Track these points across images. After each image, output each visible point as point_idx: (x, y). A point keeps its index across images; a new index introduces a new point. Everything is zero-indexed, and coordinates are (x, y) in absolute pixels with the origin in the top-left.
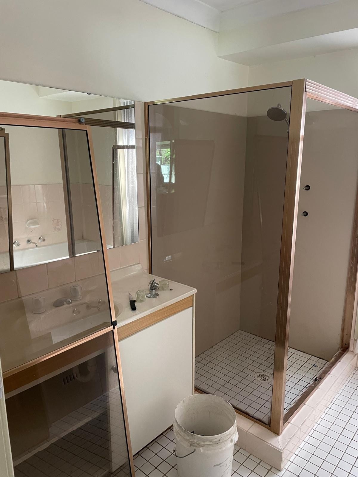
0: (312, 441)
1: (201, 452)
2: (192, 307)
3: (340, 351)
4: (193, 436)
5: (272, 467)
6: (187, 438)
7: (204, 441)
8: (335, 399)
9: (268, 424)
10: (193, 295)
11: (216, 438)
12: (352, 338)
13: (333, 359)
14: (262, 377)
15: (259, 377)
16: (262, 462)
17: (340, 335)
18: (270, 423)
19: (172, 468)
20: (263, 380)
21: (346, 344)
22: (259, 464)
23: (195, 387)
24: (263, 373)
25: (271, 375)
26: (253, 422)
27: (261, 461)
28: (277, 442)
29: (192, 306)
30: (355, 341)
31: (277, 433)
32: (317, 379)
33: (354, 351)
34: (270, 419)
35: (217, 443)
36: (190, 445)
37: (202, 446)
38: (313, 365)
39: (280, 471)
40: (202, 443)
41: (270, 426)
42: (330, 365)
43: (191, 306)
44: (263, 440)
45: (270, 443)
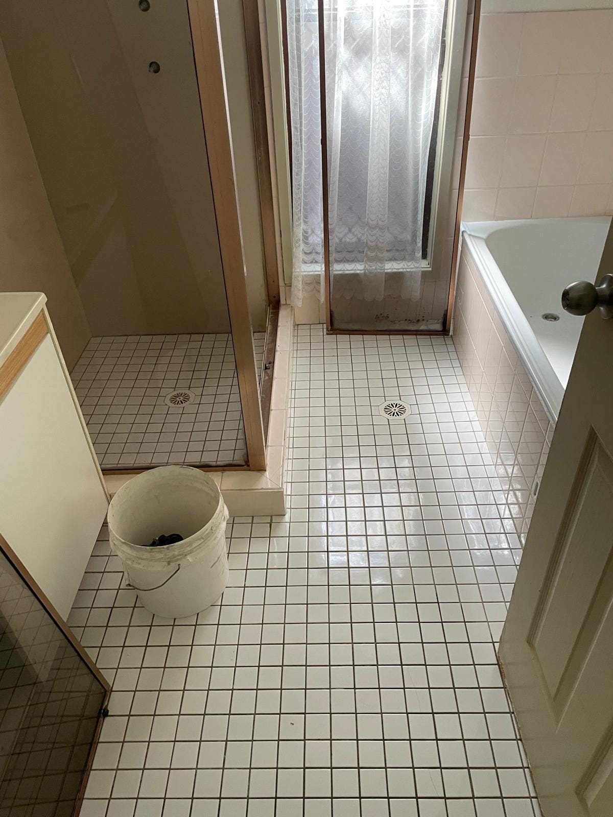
0: (298, 453)
1: (190, 562)
2: (49, 334)
3: (269, 311)
4: (170, 548)
5: (271, 516)
6: (160, 557)
8: (294, 383)
9: (244, 464)
10: (42, 310)
12: (281, 283)
13: (269, 328)
14: (178, 399)
15: (174, 400)
16: (255, 518)
17: (264, 286)
18: (247, 463)
19: (134, 609)
20: (182, 403)
21: (275, 297)
22: (252, 523)
23: (102, 470)
24: (176, 393)
25: (189, 390)
26: (220, 473)
27: (253, 517)
28: (267, 481)
29: (49, 331)
30: (287, 288)
31: (262, 469)
32: (267, 365)
33: (288, 303)
34: (246, 456)
35: (211, 534)
36: (167, 564)
37: (189, 552)
39: (284, 515)
40: (189, 549)
41: (248, 466)
42: (271, 338)
43: (47, 333)
44: (249, 490)
45: (260, 487)
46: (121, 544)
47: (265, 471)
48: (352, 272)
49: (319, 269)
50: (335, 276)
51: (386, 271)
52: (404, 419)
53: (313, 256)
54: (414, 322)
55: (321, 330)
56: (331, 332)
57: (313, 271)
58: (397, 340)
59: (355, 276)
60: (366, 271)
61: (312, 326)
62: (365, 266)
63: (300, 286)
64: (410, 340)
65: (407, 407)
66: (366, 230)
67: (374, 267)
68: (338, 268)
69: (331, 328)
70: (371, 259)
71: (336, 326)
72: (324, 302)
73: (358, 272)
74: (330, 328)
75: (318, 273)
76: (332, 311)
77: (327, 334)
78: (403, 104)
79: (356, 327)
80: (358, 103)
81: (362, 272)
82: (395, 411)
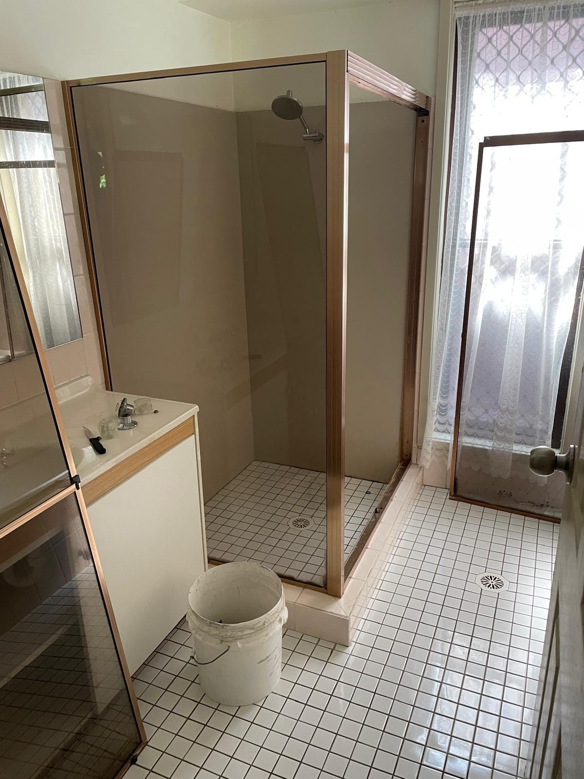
0: (381, 595)
1: (239, 648)
2: (194, 435)
3: (400, 466)
4: (225, 627)
5: (336, 644)
6: (215, 633)
7: (242, 629)
8: (402, 533)
9: (323, 586)
10: (194, 415)
11: (259, 622)
12: (414, 445)
13: (393, 480)
14: (299, 523)
15: (296, 523)
16: (321, 640)
17: (398, 445)
18: (325, 587)
19: (192, 683)
20: (301, 527)
21: (407, 455)
22: (317, 644)
23: (208, 558)
24: (300, 517)
25: (311, 518)
26: (301, 589)
27: (319, 639)
28: (339, 607)
29: (194, 433)
30: (419, 450)
31: (337, 595)
32: (378, 510)
33: (418, 463)
34: (325, 578)
35: (262, 628)
36: (219, 642)
37: (240, 638)
38: (366, 493)
39: (348, 647)
40: (240, 634)
41: (326, 589)
42: (391, 488)
44: (319, 610)
45: (330, 611)
46: (191, 612)
47: (340, 598)
48: (481, 447)
49: (449, 438)
50: (463, 447)
51: (513, 452)
52: (499, 594)
53: (447, 426)
54: (537, 506)
55: (444, 494)
56: (454, 498)
57: (444, 440)
58: (517, 519)
59: (484, 451)
60: (494, 448)
61: (438, 488)
62: (494, 444)
63: (429, 449)
64: (531, 522)
65: (506, 583)
66: (497, 412)
67: (502, 446)
68: (466, 441)
69: (454, 494)
70: (499, 439)
71: (458, 493)
72: (449, 469)
73: (487, 448)
74: (453, 493)
75: (448, 442)
76: (457, 479)
77: (450, 499)
78: (540, 314)
79: (478, 498)
81: (491, 448)
82: (492, 584)
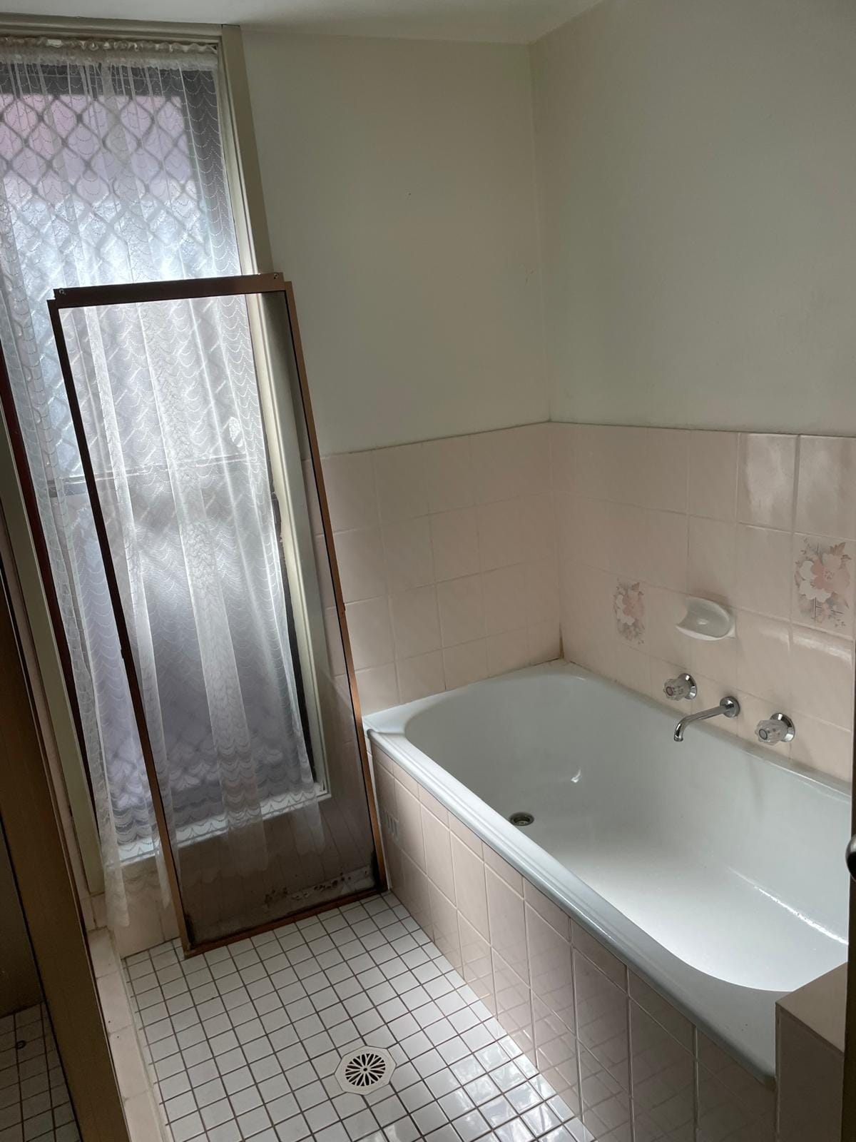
30: (96, 899)
33: (99, 925)
48: (208, 836)
49: (149, 846)
50: (182, 850)
51: (264, 818)
52: (390, 1083)
53: (136, 828)
54: (329, 887)
55: (171, 957)
56: (193, 951)
57: (139, 856)
58: (310, 926)
59: (214, 843)
60: (232, 828)
61: (151, 951)
62: (229, 821)
63: (120, 887)
64: (332, 919)
65: (384, 1054)
66: (218, 766)
67: (244, 817)
68: (185, 836)
69: (192, 945)
70: (235, 808)
71: (201, 936)
72: (170, 904)
73: (218, 833)
74: (189, 945)
75: (148, 856)
76: (189, 916)
77: (187, 957)
78: (237, 580)
79: (236, 927)
80: (169, 590)
81: (225, 831)
82: (367, 1072)
